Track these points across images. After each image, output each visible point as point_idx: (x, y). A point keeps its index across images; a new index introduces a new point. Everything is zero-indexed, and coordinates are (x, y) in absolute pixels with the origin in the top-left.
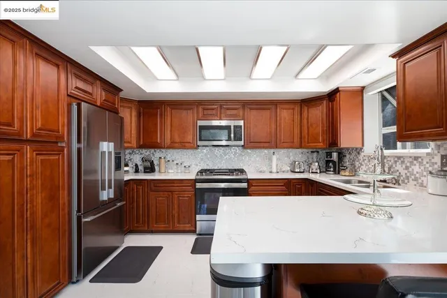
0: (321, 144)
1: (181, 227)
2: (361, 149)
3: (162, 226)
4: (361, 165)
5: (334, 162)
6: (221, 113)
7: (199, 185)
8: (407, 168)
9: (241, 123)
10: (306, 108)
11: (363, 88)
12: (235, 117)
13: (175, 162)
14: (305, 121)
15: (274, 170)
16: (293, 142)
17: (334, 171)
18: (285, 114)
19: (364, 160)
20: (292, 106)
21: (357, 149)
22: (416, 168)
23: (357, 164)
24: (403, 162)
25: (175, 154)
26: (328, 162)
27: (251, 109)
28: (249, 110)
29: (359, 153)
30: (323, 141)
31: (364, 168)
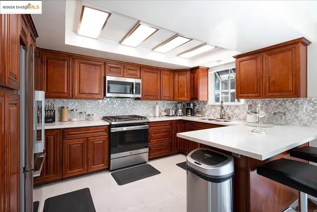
0: (186, 98)
1: (95, 168)
2: (207, 102)
3: (76, 171)
4: (207, 110)
5: (191, 109)
6: (124, 72)
7: (113, 130)
8: (232, 111)
9: (139, 81)
10: (177, 75)
11: (208, 68)
12: (134, 76)
13: (78, 111)
14: (177, 84)
15: (157, 115)
16: (170, 97)
17: (191, 114)
18: (165, 78)
19: (208, 108)
20: (169, 73)
21: (203, 102)
22: (237, 111)
23: (204, 110)
24: (230, 108)
25: (77, 104)
26: (187, 109)
27: (145, 71)
28: (144, 72)
29: (205, 104)
30: (187, 96)
31: (208, 112)
